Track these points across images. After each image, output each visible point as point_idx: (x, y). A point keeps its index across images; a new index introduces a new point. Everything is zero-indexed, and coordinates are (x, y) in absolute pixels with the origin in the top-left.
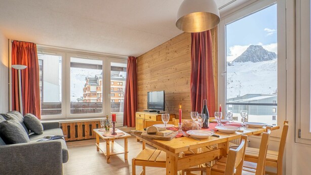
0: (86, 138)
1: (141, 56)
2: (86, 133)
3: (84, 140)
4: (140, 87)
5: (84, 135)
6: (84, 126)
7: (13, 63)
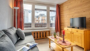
0: (41, 38)
1: (62, 4)
2: (41, 36)
3: (40, 39)
4: (62, 17)
5: (40, 37)
6: (40, 33)
7: (14, 6)
